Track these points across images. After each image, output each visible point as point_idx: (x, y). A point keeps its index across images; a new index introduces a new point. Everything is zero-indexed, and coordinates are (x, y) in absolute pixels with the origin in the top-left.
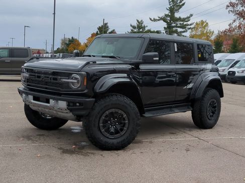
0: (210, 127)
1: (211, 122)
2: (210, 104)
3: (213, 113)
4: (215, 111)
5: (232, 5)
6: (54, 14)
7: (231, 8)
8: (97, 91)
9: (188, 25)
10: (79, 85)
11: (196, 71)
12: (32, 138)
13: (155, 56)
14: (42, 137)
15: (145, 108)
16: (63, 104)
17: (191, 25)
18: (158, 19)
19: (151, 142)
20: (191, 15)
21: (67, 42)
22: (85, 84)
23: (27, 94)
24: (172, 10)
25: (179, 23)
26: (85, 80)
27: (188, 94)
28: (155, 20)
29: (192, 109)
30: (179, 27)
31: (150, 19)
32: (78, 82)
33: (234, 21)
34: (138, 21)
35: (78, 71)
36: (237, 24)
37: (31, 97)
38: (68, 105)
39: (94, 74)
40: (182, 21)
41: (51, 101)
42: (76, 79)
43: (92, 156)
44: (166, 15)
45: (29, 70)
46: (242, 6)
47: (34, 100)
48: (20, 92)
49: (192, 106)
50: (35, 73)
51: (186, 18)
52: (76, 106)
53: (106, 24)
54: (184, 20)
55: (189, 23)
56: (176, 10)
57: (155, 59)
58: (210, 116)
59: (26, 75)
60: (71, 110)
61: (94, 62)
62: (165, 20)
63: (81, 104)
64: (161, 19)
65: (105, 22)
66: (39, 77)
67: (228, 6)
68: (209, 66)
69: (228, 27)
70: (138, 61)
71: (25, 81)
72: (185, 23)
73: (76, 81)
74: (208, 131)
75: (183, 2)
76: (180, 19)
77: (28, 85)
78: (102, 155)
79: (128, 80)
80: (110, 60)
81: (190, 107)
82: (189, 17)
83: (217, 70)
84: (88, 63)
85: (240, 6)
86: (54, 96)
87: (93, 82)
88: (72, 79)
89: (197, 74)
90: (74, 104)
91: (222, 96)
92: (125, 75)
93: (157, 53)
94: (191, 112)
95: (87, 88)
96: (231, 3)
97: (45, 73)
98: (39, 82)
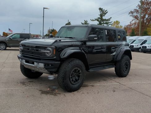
0: (125, 76)
1: (125, 73)
2: (125, 64)
3: (127, 68)
4: (128, 67)
5: (132, 12)
6: (43, 17)
7: (131, 14)
8: (62, 57)
9: (109, 23)
10: (51, 54)
11: (117, 46)
12: (25, 83)
13: (95, 37)
14: (31, 83)
15: (90, 66)
16: (42, 65)
17: (111, 22)
18: (95, 19)
19: (93, 86)
20: (111, 18)
21: (51, 31)
22: (54, 53)
23: (22, 59)
24: (101, 16)
25: (105, 22)
26: (55, 51)
27: (113, 58)
28: (93, 20)
29: (115, 67)
30: (105, 24)
31: (91, 20)
32: (50, 52)
33: (133, 20)
34: (85, 21)
35: (50, 46)
36: (134, 22)
37: (24, 61)
38: (45, 66)
39: (60, 47)
40: (106, 21)
41: (35, 63)
42: (49, 50)
43: (59, 95)
44: (98, 18)
45: (23, 45)
46: (136, 13)
47: (26, 62)
48: (19, 58)
49: (115, 65)
50: (26, 47)
51: (108, 19)
52: (49, 66)
53: (69, 22)
54: (107, 20)
55: (110, 21)
56: (104, 15)
57: (95, 38)
58: (125, 70)
59: (22, 48)
60: (46, 69)
61: (60, 41)
62: (98, 20)
63: (52, 65)
64: (96, 20)
65: (69, 21)
66: (28, 49)
67: (130, 13)
68: (124, 43)
69: (129, 24)
70: (85, 40)
71: (21, 51)
72: (108, 22)
73: (49, 52)
74: (124, 78)
75: (107, 11)
76: (105, 20)
77: (23, 54)
78: (64, 95)
79: (80, 51)
80: (69, 39)
81: (114, 65)
82: (110, 19)
83: (128, 45)
84: (56, 41)
85: (135, 13)
86: (36, 61)
87: (59, 52)
88: (47, 50)
89: (118, 47)
90: (48, 65)
91: (131, 59)
92: (78, 48)
93: (96, 35)
94: (114, 68)
95: (55, 56)
96: (131, 11)
97: (32, 47)
98: (28, 52)
